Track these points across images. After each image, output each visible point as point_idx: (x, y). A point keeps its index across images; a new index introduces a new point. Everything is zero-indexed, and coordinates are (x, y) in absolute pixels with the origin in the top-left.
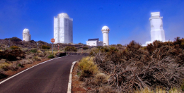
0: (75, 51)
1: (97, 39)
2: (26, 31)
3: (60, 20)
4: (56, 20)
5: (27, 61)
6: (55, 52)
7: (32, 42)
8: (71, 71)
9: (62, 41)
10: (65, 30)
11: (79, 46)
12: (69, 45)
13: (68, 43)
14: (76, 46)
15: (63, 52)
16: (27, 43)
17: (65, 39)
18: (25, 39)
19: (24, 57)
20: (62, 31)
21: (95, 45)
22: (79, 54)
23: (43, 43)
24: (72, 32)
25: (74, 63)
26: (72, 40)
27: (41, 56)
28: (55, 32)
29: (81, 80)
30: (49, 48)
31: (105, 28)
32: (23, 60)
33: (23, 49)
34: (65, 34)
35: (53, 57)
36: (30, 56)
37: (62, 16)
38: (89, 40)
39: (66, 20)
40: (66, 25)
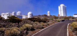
0: (68, 19)
2: (48, 12)
3: (61, 7)
4: (59, 7)
5: (50, 23)
6: (60, 20)
7: (51, 16)
8: (68, 28)
9: (62, 15)
10: (63, 11)
11: (70, 17)
12: (66, 17)
13: (65, 16)
14: (68, 17)
15: (63, 19)
16: (49, 16)
17: (64, 14)
18: (48, 15)
19: (49, 21)
20: (62, 11)
22: (70, 21)
23: (55, 16)
24: (66, 11)
25: (69, 24)
26: (66, 15)
27: (55, 21)
28: (59, 12)
29: (73, 32)
30: (57, 18)
32: (49, 22)
33: (48, 19)
34: (64, 13)
36: (51, 21)
38: (75, 15)
39: (63, 7)
40: (63, 9)
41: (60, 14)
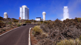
0: (30, 23)
1: (40, 18)
2: (5, 13)
3: (23, 9)
4: (21, 9)
5: (7, 28)
6: (21, 24)
7: (9, 19)
8: (29, 32)
9: (24, 18)
10: (25, 13)
11: (32, 21)
12: (28, 20)
14: (30, 21)
15: (24, 23)
16: (6, 19)
17: (25, 17)
18: (5, 17)
19: (5, 26)
20: (24, 14)
21: (40, 20)
22: (32, 24)
23: (14, 19)
25: (30, 28)
26: (28, 18)
27: (14, 26)
28: (21, 14)
29: (35, 36)
30: (17, 22)
31: (44, 13)
32: (5, 28)
33: (5, 22)
34: (25, 15)
35: (20, 26)
36: (8, 25)
37: (24, 7)
38: (37, 18)
39: (26, 8)
40: (26, 11)
41: (21, 16)
